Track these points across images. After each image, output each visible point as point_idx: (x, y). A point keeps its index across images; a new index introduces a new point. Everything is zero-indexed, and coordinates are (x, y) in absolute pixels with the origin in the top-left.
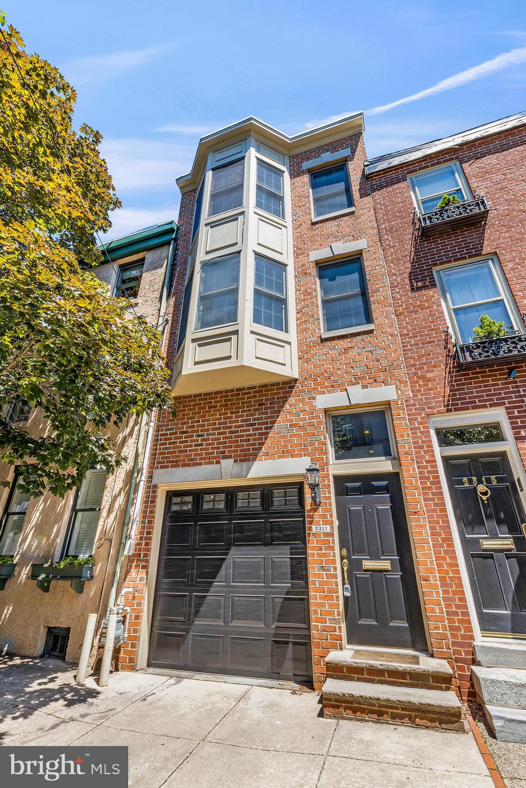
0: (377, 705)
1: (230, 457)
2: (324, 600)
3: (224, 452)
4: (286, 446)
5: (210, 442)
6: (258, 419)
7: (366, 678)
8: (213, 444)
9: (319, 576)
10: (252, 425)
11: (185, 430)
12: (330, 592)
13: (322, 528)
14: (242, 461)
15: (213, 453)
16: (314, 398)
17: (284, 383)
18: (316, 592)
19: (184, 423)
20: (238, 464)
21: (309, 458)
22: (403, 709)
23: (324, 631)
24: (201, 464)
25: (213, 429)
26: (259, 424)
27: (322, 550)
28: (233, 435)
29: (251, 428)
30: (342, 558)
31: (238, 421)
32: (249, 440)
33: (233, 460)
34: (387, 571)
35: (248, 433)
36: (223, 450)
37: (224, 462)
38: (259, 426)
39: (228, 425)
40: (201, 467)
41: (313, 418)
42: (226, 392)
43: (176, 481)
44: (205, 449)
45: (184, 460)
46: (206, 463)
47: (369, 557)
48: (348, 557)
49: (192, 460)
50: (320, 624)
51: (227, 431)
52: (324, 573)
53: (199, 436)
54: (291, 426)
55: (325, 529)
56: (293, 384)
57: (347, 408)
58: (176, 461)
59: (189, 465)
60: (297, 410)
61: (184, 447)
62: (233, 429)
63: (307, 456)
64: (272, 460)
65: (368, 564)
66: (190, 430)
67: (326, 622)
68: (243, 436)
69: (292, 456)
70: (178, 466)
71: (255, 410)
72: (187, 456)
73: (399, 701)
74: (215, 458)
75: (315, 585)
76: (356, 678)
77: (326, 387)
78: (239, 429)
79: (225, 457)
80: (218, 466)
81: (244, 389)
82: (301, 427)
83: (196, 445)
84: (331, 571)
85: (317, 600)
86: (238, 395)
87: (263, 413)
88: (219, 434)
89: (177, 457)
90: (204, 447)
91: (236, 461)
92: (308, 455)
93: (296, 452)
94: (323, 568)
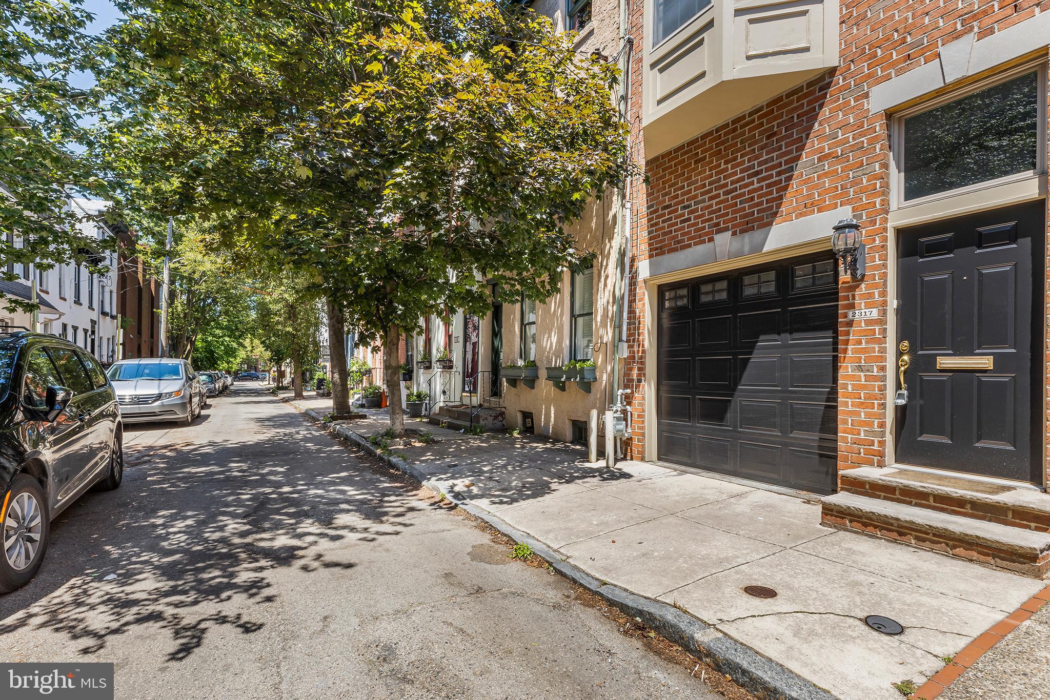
0: (896, 525)
1: (726, 229)
2: (859, 408)
3: (718, 224)
4: (810, 196)
5: (700, 213)
6: (766, 161)
7: (898, 498)
8: (703, 215)
9: (852, 378)
10: (757, 173)
11: (667, 203)
12: (870, 398)
13: (863, 314)
14: (742, 232)
15: (704, 228)
16: (866, 96)
17: (810, 84)
18: (847, 398)
19: (666, 194)
20: (738, 238)
21: (849, 208)
22: (934, 535)
23: (855, 443)
24: (689, 246)
25: (702, 194)
26: (767, 170)
27: (861, 343)
28: (730, 196)
29: (755, 179)
30: (899, 354)
31: (735, 173)
32: (752, 199)
33: (730, 232)
34: (984, 371)
35: (751, 187)
36: (718, 221)
37: (718, 238)
38: (767, 174)
39: (723, 182)
40: (690, 250)
41: (862, 135)
42: (717, 130)
43: (663, 272)
44: (693, 225)
45: (670, 244)
46: (696, 244)
47: (951, 352)
48: (912, 351)
49: (679, 242)
50: (850, 436)
51: (721, 192)
52: (862, 374)
53: (685, 208)
54: (820, 160)
55: (868, 314)
56: (827, 80)
57: (939, 93)
58: (661, 248)
59: (675, 250)
60: (833, 127)
61: (668, 228)
62: (730, 187)
63: (846, 204)
64: (788, 223)
65: (946, 362)
66: (673, 202)
67: (859, 434)
68: (744, 194)
69: (819, 211)
70: (663, 253)
71: (762, 148)
72: (674, 237)
73: (930, 526)
74: (706, 234)
75: (847, 389)
76: (882, 497)
77: (893, 65)
78: (738, 185)
79: (719, 231)
80: (711, 244)
81: (744, 117)
82: (838, 157)
83: (683, 222)
84: (873, 372)
85: (848, 407)
86: (735, 130)
87: (774, 150)
88: (711, 199)
89: (661, 241)
90: (692, 221)
91: (734, 234)
92: (848, 202)
93: (827, 203)
94: (860, 368)
